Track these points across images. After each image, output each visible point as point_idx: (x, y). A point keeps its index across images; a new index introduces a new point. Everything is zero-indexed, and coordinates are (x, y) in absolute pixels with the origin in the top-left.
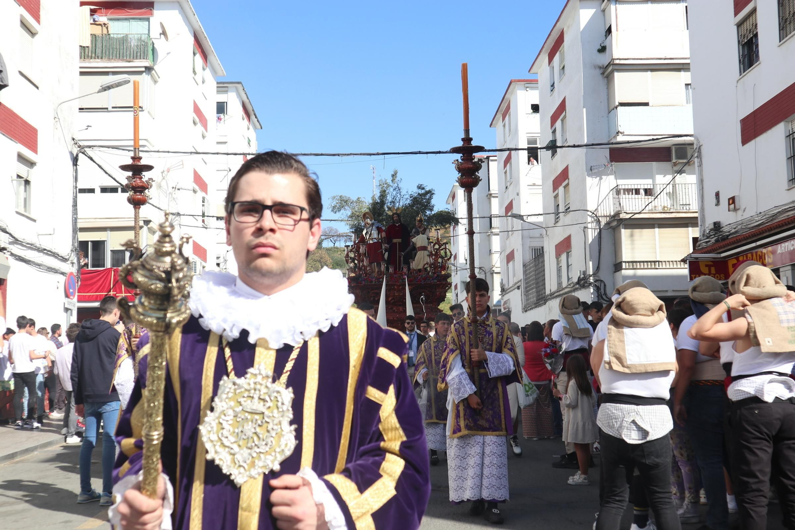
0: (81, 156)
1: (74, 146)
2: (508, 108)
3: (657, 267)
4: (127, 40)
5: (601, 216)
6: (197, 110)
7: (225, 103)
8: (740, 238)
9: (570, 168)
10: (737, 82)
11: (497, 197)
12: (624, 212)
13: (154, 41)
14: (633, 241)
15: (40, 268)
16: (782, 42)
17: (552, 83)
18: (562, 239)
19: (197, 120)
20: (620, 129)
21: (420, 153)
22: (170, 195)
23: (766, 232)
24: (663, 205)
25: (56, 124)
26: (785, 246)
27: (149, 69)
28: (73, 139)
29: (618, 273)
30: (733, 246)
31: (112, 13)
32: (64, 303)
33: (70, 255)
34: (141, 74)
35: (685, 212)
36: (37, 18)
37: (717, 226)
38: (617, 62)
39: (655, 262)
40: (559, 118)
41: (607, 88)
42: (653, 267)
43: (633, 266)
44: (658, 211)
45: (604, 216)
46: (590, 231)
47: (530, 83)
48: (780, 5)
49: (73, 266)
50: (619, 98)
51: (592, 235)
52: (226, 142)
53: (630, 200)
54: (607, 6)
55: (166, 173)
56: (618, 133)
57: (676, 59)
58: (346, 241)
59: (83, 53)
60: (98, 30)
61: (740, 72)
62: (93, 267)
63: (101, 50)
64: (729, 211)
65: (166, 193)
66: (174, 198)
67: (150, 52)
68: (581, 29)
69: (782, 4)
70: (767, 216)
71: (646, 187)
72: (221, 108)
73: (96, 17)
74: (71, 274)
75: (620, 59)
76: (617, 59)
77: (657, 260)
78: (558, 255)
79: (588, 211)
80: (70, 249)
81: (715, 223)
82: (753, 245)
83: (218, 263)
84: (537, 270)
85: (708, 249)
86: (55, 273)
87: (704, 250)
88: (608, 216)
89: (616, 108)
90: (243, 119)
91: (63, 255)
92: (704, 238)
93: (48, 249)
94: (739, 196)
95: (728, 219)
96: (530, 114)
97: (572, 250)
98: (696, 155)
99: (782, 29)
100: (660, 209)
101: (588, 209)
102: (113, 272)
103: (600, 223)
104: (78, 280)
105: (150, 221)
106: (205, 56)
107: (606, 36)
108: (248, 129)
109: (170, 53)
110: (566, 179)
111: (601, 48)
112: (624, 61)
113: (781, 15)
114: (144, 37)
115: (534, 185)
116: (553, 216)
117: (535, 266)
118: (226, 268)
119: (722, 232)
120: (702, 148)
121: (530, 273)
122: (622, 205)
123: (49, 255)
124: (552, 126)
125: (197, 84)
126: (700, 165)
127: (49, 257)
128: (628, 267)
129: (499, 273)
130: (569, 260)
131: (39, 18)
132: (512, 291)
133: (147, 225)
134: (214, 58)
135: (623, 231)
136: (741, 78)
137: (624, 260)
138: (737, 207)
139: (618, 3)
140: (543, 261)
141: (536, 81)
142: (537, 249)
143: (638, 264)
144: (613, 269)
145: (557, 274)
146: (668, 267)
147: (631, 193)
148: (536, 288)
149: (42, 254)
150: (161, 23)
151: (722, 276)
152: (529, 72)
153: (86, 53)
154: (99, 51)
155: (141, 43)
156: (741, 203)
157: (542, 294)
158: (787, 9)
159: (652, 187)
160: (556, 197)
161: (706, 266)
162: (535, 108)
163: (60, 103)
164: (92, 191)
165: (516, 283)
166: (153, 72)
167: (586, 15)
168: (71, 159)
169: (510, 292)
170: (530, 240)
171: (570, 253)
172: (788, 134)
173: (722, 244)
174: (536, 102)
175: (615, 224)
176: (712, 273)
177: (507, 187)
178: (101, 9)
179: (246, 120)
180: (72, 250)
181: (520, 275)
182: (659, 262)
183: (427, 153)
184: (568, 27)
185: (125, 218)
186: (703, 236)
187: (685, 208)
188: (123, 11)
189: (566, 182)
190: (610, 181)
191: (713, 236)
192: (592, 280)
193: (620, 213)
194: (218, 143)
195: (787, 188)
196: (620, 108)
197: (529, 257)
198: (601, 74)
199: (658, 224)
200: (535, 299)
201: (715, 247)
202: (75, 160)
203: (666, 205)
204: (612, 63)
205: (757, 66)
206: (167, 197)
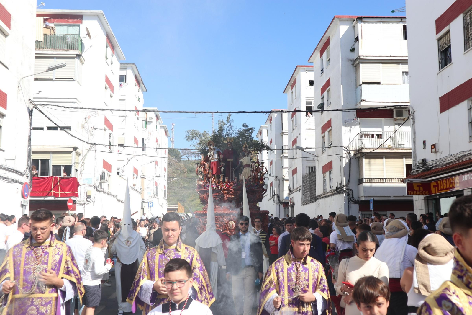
0: (34, 110)
1: (30, 104)
2: (295, 82)
3: (384, 182)
4: (65, 38)
5: (351, 150)
6: (108, 81)
7: (125, 76)
8: (439, 170)
9: (332, 120)
10: (438, 74)
11: (287, 134)
12: (365, 148)
13: (82, 39)
14: (370, 166)
15: (6, 180)
16: (466, 52)
17: (322, 69)
18: (327, 163)
19: (107, 86)
20: (363, 98)
21: (243, 112)
22: (90, 132)
23: (456, 167)
24: (388, 144)
25: (19, 91)
26: (467, 177)
27: (79, 56)
28: (30, 100)
29: (360, 185)
30: (434, 175)
31: (57, 21)
32: (21, 202)
33: (25, 171)
34: (74, 59)
35: (401, 149)
36: (9, 26)
37: (424, 161)
38: (362, 57)
39: (383, 179)
40: (326, 90)
41: (356, 73)
42: (382, 182)
43: (370, 181)
44: (385, 148)
45: (353, 150)
46: (344, 159)
47: (308, 68)
48: (465, 29)
49: (27, 178)
50: (363, 79)
51: (345, 161)
52: (125, 100)
53: (369, 141)
54: (356, 24)
55: (87, 118)
56: (362, 100)
57: (397, 56)
58: (195, 157)
59: (38, 45)
60: (48, 32)
61: (439, 68)
62: (41, 176)
63: (50, 44)
64: (432, 153)
65: (87, 131)
66: (92, 134)
67: (80, 46)
68: (340, 37)
69: (466, 28)
70: (456, 157)
71: (378, 133)
72: (122, 79)
73: (47, 23)
74: (26, 183)
75: (363, 56)
76: (362, 56)
77: (385, 178)
78: (324, 173)
79: (343, 147)
80: (26, 168)
81: (423, 160)
82: (447, 175)
83: (118, 172)
84: (311, 180)
85: (419, 175)
86: (16, 183)
87: (416, 176)
88: (355, 150)
89: (361, 85)
90: (136, 85)
91: (21, 172)
92: (416, 168)
93: (12, 168)
94: (438, 144)
95: (431, 158)
96: (308, 86)
97: (333, 170)
98: (411, 117)
99: (466, 44)
100: (386, 147)
101: (343, 146)
102: (53, 179)
103: (350, 154)
104: (30, 187)
105: (77, 148)
106: (113, 48)
107: (355, 42)
108: (139, 91)
109: (92, 46)
110: (330, 127)
111: (352, 49)
112: (366, 57)
113: (465, 35)
114: (76, 36)
115: (310, 129)
116: (321, 149)
117: (310, 178)
118: (123, 176)
119: (427, 165)
120: (415, 113)
121: (307, 182)
122: (363, 144)
123: (12, 172)
124: (321, 94)
125: (108, 65)
126: (414, 123)
127: (12, 173)
128: (367, 182)
129: (288, 180)
130: (331, 176)
131: (10, 26)
132: (295, 192)
133: (75, 151)
134: (119, 49)
135: (364, 159)
136: (440, 72)
137: (364, 177)
138: (437, 150)
139: (362, 22)
140: (315, 176)
141: (312, 67)
142: (311, 167)
143: (373, 180)
144: (358, 182)
145: (324, 184)
146: (391, 182)
147: (369, 136)
148: (310, 191)
149: (7, 171)
150: (87, 28)
151: (427, 192)
152: (308, 61)
153: (41, 45)
154: (48, 44)
155: (74, 40)
156: (439, 148)
157: (314, 195)
158: (470, 32)
159: (382, 133)
160: (323, 137)
161: (418, 186)
162: (311, 83)
163: (22, 77)
164: (42, 129)
165: (298, 188)
166: (81, 57)
167: (343, 29)
168: (28, 112)
169: (294, 193)
170: (307, 162)
171: (331, 172)
172: (470, 108)
173: (427, 173)
174: (312, 79)
175: (359, 155)
176: (421, 190)
177: (293, 130)
178: (51, 19)
179: (137, 87)
180: (27, 169)
181: (300, 183)
182: (385, 179)
183: (248, 112)
184: (332, 36)
185: (61, 146)
186: (415, 167)
187: (401, 147)
188: (64, 20)
189: (330, 129)
190: (356, 129)
191: (421, 167)
192: (345, 189)
193: (362, 149)
194: (120, 100)
195: (469, 141)
196: (363, 86)
197: (306, 172)
198: (352, 64)
199: (385, 156)
200: (309, 198)
201: (423, 174)
202: (31, 113)
203: (390, 145)
204: (358, 58)
205: (450, 65)
206: (87, 133)
